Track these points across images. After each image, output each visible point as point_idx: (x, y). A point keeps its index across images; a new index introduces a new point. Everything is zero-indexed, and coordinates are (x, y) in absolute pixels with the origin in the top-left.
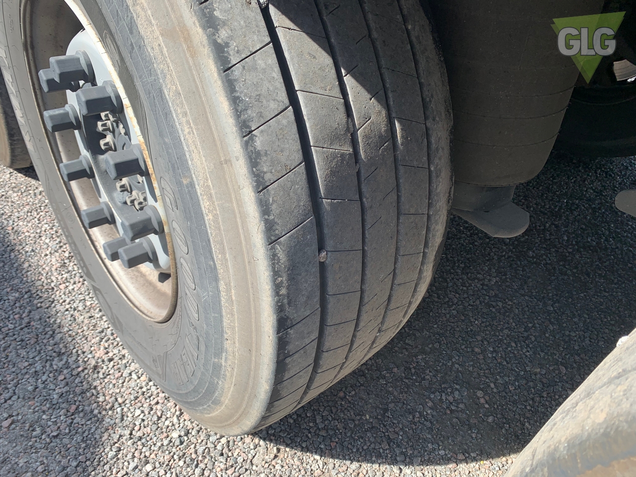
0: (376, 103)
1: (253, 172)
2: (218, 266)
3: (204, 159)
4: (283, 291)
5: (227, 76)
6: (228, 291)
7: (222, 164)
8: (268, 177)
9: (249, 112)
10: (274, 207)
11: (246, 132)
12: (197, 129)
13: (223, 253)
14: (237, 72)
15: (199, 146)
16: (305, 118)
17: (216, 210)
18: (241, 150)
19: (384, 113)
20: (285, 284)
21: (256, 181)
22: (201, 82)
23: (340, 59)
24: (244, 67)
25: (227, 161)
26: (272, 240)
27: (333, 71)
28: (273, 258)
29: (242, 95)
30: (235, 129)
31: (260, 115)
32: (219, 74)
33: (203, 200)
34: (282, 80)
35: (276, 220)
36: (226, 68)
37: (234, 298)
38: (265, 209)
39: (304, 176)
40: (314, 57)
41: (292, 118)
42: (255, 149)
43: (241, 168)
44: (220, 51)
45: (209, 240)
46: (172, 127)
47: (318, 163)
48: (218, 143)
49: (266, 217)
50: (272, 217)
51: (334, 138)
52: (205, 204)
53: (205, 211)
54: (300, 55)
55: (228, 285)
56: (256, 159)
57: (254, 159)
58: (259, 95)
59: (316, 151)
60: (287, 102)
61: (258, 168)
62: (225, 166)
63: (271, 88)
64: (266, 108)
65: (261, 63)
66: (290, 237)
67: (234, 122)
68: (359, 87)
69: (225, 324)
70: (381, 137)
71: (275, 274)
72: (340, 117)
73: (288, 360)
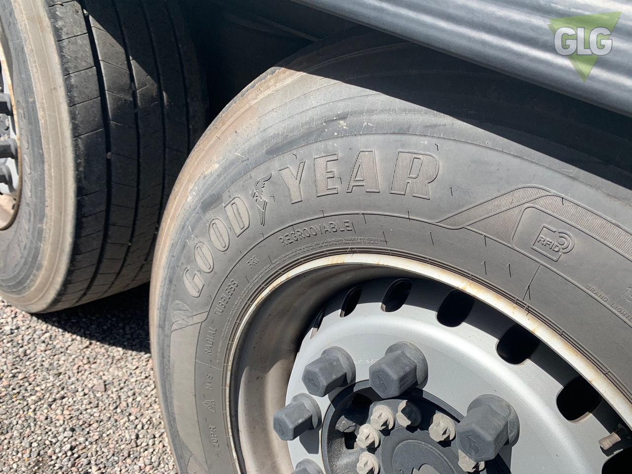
0: (151, 79)
1: (68, 95)
2: (45, 153)
3: (42, 87)
4: (81, 169)
5: (59, 44)
6: (50, 170)
7: (53, 90)
8: (76, 99)
9: (70, 64)
10: (79, 116)
11: (66, 73)
12: (41, 70)
13: (48, 144)
14: (65, 43)
15: (41, 80)
16: (104, 75)
17: (46, 117)
18: (63, 82)
19: (156, 85)
20: (83, 164)
21: (69, 100)
22: (45, 45)
23: (129, 51)
24: (69, 42)
25: (55, 89)
26: (76, 134)
27: (124, 56)
28: (76, 146)
29: (66, 55)
30: (60, 71)
31: (76, 67)
32: (55, 42)
33: (40, 111)
34: (91, 53)
35: (79, 124)
36: (59, 40)
37: (53, 174)
38: (73, 116)
39: (99, 105)
40: (113, 46)
41: (95, 73)
42: (71, 83)
43: (61, 92)
44: (57, 32)
45: (41, 136)
47: (109, 100)
48: (51, 79)
49: (73, 121)
50: (77, 122)
51: (121, 89)
52: (40, 114)
54: (105, 43)
55: (50, 165)
56: (70, 88)
57: (69, 89)
58: (76, 57)
59: (108, 93)
60: (93, 64)
61: (71, 93)
62: (53, 91)
63: (84, 55)
64: (80, 64)
65: (80, 42)
66: (87, 136)
67: (60, 67)
68: (140, 68)
69: (47, 195)
70: (152, 97)
71: (77, 157)
72: (126, 80)
73: (84, 220)
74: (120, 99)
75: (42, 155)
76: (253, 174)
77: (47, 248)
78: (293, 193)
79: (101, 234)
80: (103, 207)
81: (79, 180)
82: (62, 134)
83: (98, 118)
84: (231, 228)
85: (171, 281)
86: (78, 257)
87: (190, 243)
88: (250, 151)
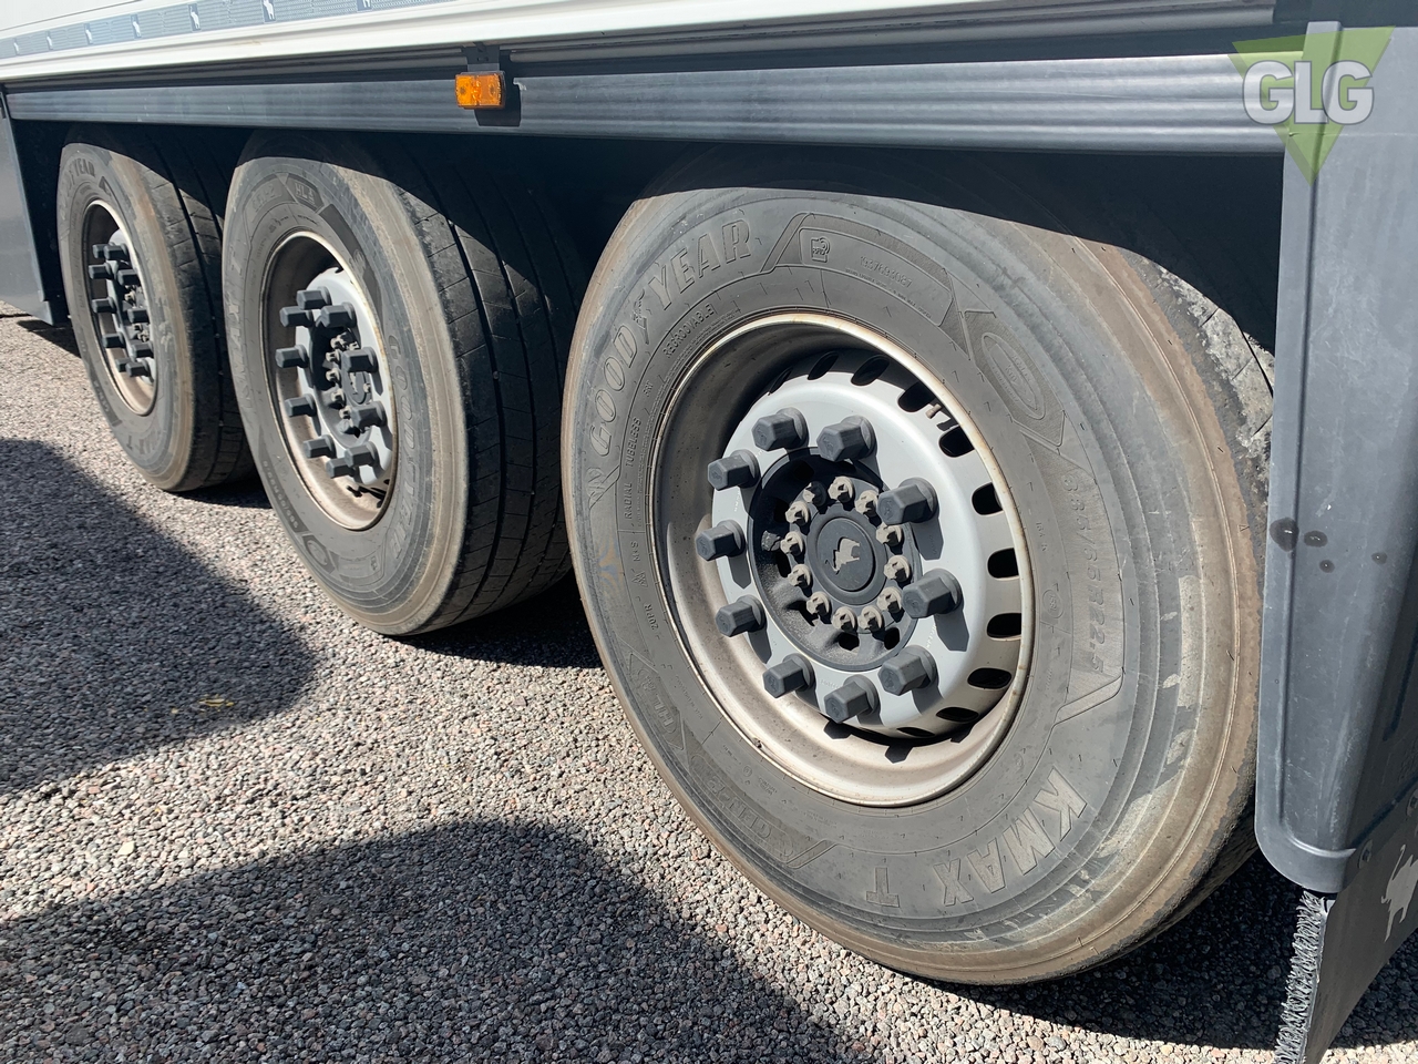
0: (529, 283)
1: (445, 312)
2: (427, 386)
3: (417, 311)
4: (468, 393)
5: (430, 260)
6: (434, 403)
7: (428, 311)
8: (454, 315)
9: (443, 279)
10: (459, 334)
11: (441, 289)
12: (413, 294)
13: (429, 374)
14: (435, 258)
15: (414, 304)
16: (478, 285)
17: (424, 343)
18: (438, 300)
19: (535, 289)
20: (469, 388)
21: (447, 317)
23: (501, 255)
24: (439, 256)
25: (430, 309)
26: (458, 355)
27: (496, 261)
28: (460, 367)
29: (438, 270)
30: (434, 288)
31: (449, 281)
32: (426, 260)
33: (416, 338)
34: (462, 264)
35: (461, 342)
36: (429, 255)
37: (437, 408)
38: (453, 334)
39: (478, 318)
40: (484, 254)
41: (469, 284)
42: (446, 299)
43: (438, 310)
44: (426, 248)
45: (420, 367)
46: (398, 296)
47: (488, 312)
48: (425, 299)
49: (454, 340)
50: (458, 340)
51: (498, 298)
52: (417, 341)
53: (417, 345)
54: (474, 251)
55: (433, 399)
56: (447, 304)
57: (445, 304)
58: (449, 270)
59: (486, 304)
60: (465, 275)
61: (448, 309)
63: (456, 267)
64: (453, 277)
65: (449, 254)
66: (470, 354)
67: (433, 284)
68: (515, 273)
69: (432, 435)
70: (534, 303)
71: (462, 379)
72: (502, 287)
73: (478, 456)
74: (498, 309)
75: (423, 389)
76: (630, 298)
77: (437, 508)
78: (663, 299)
79: (499, 475)
80: (497, 440)
81: (467, 407)
82: (444, 357)
83: (479, 331)
84: (623, 361)
85: (580, 452)
86: (476, 510)
87: (591, 398)
88: (625, 279)
